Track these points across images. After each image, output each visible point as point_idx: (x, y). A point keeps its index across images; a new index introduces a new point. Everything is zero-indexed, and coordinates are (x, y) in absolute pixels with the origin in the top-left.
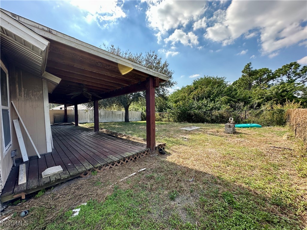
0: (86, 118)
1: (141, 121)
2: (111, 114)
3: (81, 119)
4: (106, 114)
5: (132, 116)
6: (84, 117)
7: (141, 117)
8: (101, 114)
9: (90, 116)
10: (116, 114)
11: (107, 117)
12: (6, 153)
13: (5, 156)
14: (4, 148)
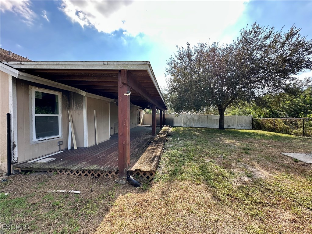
0: (180, 122)
1: (251, 129)
2: (206, 119)
3: (176, 122)
4: (200, 118)
5: (236, 122)
6: (178, 121)
7: (253, 124)
8: (195, 119)
9: (184, 120)
10: (212, 119)
11: (201, 121)
12: (40, 142)
13: (37, 144)
14: (34, 139)
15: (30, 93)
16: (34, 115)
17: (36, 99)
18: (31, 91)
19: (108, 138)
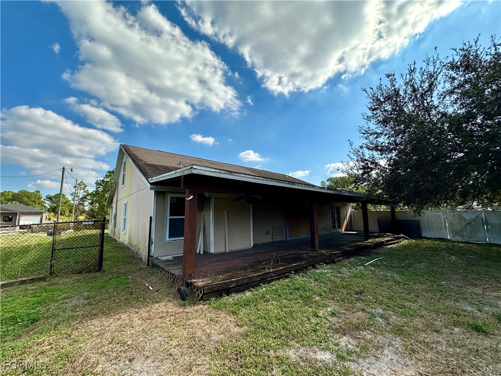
12: (172, 241)
13: (169, 243)
14: (167, 239)
15: (166, 199)
16: (169, 217)
17: (171, 203)
18: (168, 197)
19: (250, 246)
